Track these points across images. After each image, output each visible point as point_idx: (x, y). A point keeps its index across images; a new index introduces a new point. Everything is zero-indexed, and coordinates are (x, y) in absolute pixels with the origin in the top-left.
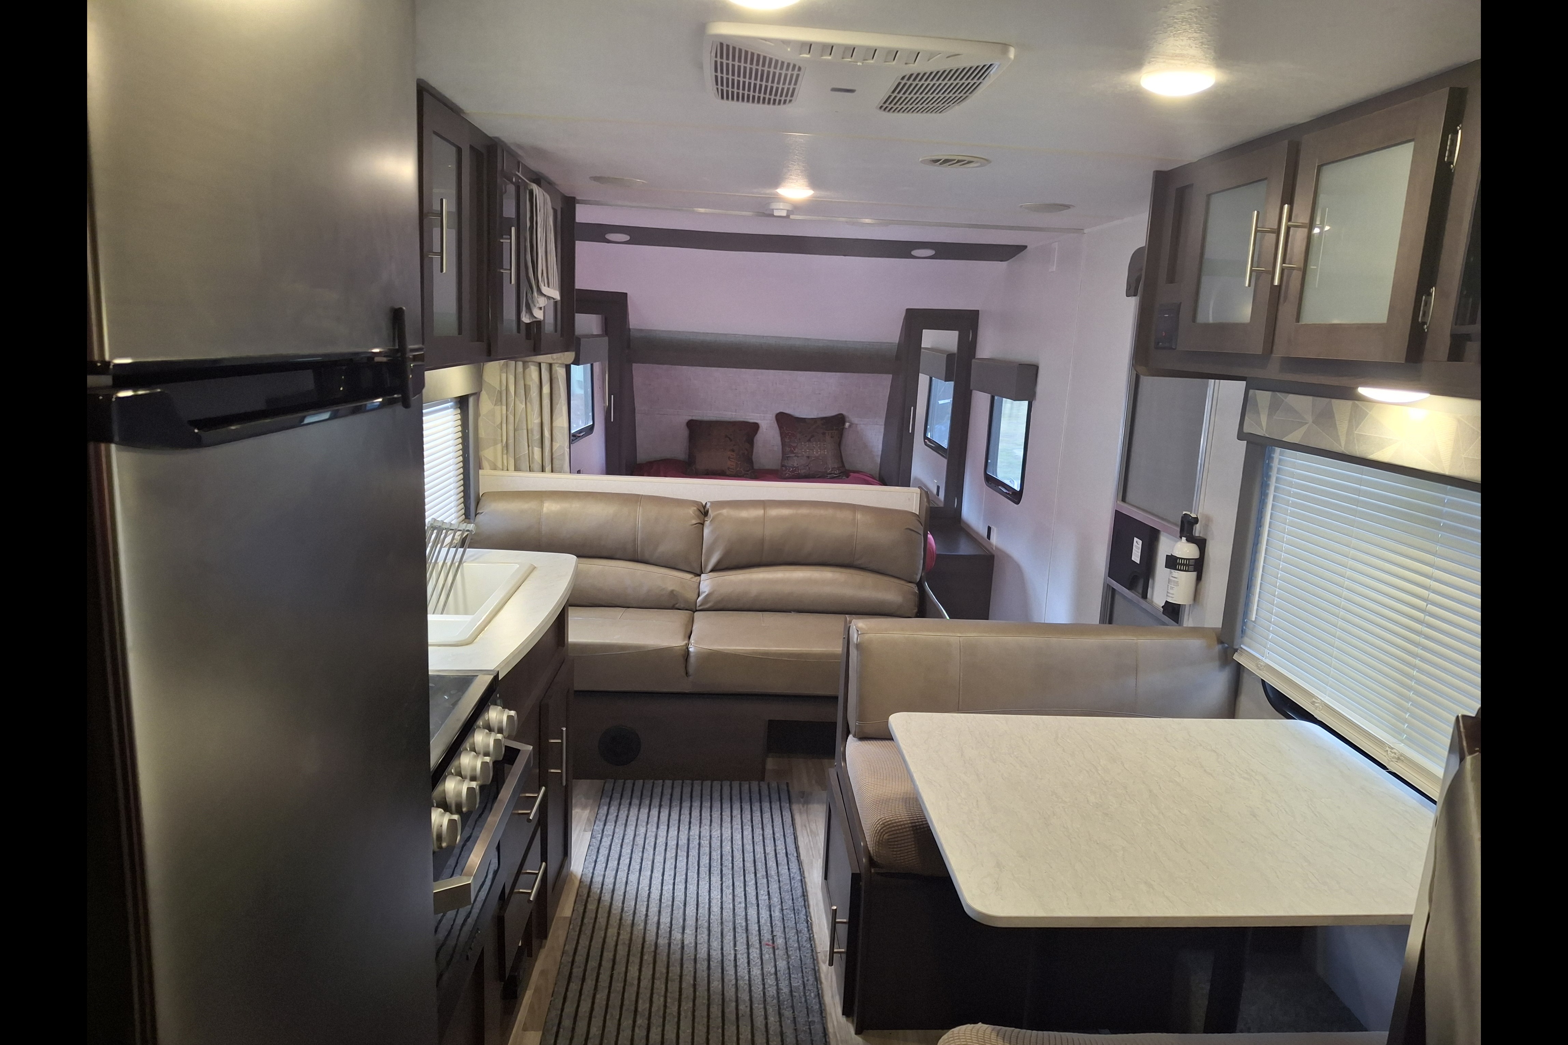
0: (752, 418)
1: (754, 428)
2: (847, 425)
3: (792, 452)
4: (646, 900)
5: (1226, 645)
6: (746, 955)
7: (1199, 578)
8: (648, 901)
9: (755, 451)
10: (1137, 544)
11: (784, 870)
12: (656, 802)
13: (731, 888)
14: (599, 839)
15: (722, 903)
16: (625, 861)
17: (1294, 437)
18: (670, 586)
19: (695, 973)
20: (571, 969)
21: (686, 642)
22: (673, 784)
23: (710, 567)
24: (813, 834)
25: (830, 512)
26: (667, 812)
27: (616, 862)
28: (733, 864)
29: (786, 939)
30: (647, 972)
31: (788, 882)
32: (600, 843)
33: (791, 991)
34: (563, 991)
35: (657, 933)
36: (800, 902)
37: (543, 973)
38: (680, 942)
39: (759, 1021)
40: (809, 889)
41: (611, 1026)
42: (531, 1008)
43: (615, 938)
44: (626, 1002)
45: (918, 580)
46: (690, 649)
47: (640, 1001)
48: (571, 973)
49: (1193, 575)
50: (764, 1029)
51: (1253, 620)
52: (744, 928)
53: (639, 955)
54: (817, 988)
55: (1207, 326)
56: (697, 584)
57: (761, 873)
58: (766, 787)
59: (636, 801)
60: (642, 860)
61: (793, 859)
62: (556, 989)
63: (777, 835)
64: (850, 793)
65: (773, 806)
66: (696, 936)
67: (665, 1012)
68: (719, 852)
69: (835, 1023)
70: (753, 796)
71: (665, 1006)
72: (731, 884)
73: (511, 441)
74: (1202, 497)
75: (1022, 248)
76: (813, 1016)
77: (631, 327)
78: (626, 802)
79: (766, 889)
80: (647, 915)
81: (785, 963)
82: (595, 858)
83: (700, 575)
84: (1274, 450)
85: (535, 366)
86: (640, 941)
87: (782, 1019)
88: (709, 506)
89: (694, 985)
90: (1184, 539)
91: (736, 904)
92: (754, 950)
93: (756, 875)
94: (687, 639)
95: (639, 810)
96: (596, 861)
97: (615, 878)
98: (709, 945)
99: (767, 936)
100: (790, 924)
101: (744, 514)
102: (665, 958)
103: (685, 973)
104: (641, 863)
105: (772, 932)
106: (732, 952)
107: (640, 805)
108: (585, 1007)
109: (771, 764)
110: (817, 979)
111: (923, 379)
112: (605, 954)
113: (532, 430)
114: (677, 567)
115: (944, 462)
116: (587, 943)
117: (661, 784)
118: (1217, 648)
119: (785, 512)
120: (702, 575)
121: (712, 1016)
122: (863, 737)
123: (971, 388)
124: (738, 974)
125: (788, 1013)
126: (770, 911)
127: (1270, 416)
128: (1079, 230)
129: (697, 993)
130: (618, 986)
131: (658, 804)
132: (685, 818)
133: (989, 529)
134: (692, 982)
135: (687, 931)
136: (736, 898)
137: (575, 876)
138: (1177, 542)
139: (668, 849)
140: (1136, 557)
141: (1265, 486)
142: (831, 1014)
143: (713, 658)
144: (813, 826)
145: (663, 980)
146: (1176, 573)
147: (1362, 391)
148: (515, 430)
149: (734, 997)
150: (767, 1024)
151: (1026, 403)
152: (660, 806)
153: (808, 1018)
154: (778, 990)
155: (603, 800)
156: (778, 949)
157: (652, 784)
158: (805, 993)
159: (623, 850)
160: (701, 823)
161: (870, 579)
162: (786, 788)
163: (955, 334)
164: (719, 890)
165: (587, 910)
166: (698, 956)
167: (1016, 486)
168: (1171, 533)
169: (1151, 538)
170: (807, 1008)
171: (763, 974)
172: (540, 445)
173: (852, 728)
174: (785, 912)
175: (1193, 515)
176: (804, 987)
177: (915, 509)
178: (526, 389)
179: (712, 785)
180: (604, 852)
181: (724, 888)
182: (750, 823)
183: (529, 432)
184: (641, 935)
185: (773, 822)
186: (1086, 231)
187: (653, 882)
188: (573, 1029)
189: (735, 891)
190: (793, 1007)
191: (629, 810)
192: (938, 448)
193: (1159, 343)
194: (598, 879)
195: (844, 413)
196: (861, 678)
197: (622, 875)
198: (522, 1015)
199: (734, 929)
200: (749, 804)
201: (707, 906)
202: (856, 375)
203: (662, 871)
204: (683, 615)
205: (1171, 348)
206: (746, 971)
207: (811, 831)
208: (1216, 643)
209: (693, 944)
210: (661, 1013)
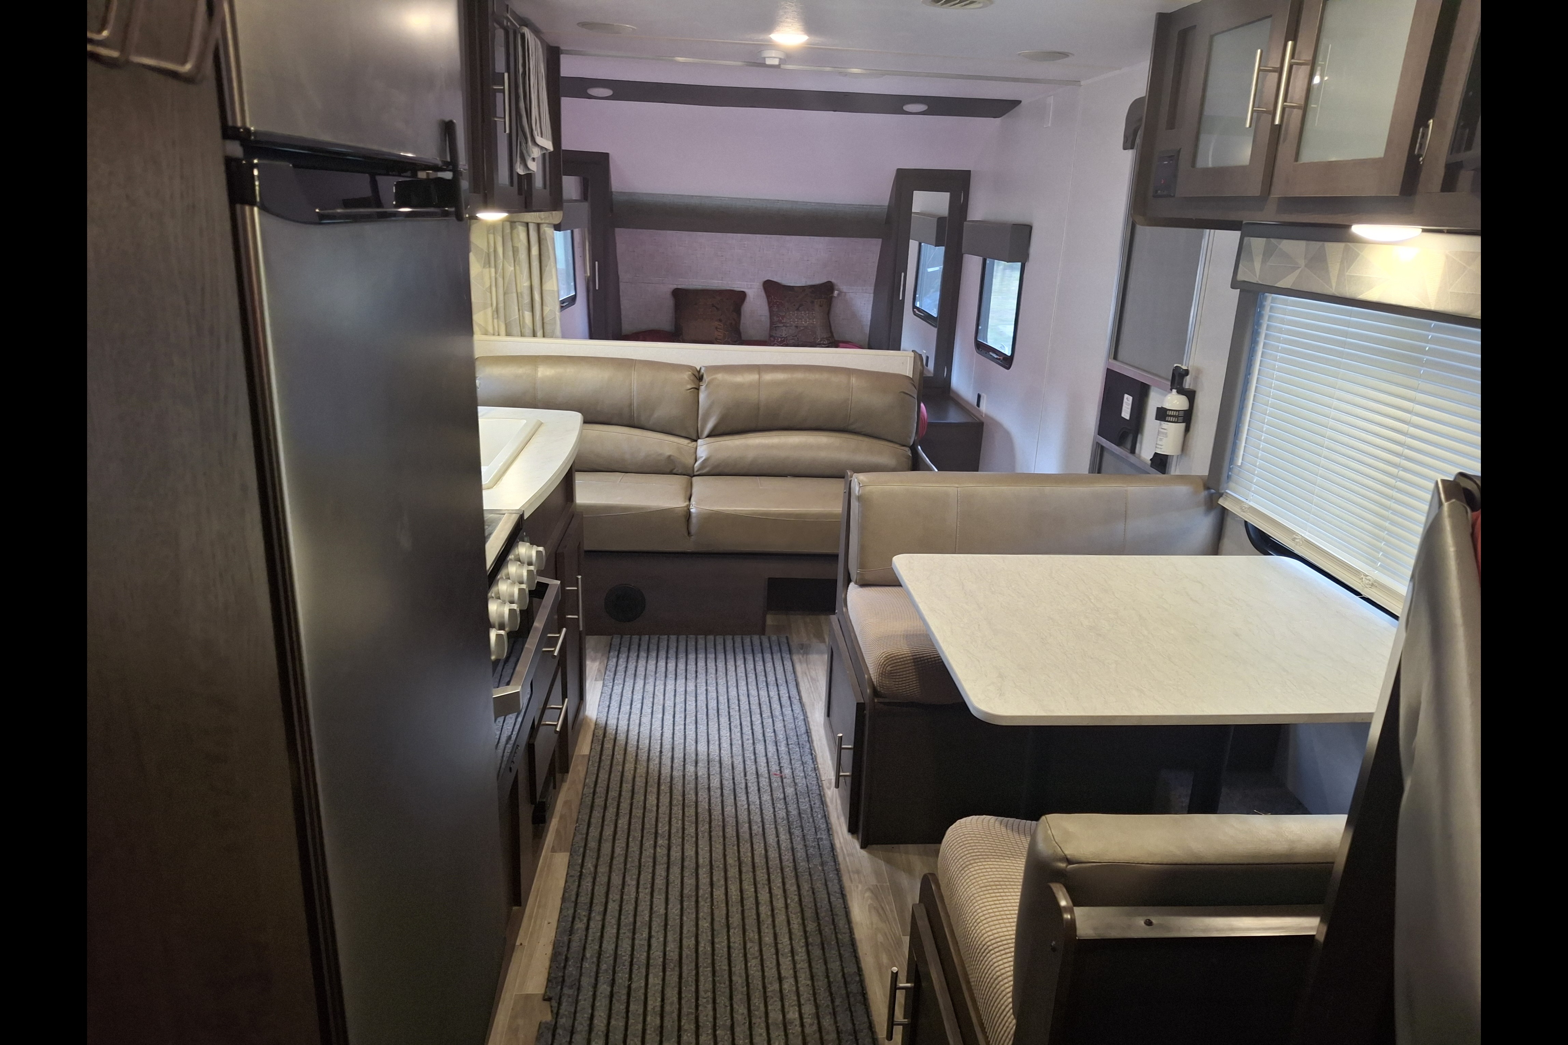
0: (738, 286)
1: (741, 296)
2: (836, 292)
3: (780, 322)
4: (659, 738)
5: (1213, 491)
6: (756, 784)
7: (1187, 430)
8: (661, 740)
9: (742, 321)
10: (1128, 400)
11: (787, 711)
12: (663, 654)
13: (739, 727)
14: (611, 687)
15: (731, 740)
16: (637, 705)
17: (1286, 282)
18: (668, 451)
19: (710, 800)
20: (593, 799)
21: (687, 503)
22: (678, 638)
23: (706, 433)
24: (814, 680)
25: (825, 376)
26: (674, 664)
27: (629, 707)
28: (739, 706)
29: (792, 769)
30: (665, 800)
31: (792, 721)
32: (612, 691)
33: (800, 814)
34: (586, 818)
35: (672, 767)
36: (805, 737)
37: (566, 803)
38: (693, 774)
39: (771, 839)
40: (812, 727)
41: (634, 847)
42: (558, 832)
43: (632, 772)
44: (647, 826)
45: (911, 444)
46: (692, 510)
47: (660, 825)
48: (593, 802)
49: (1182, 426)
50: (776, 846)
51: (1239, 464)
52: (753, 761)
53: (656, 785)
54: (824, 810)
55: (1206, 171)
56: (693, 450)
57: (766, 713)
58: (767, 640)
59: (643, 654)
60: (653, 704)
61: (796, 701)
62: (580, 817)
63: (780, 681)
64: (852, 634)
65: (775, 657)
66: (709, 769)
67: (683, 833)
68: (726, 697)
69: (842, 840)
70: (755, 648)
71: (683, 829)
72: (739, 723)
73: (501, 305)
74: (1193, 349)
75: (1015, 104)
76: (821, 834)
77: (613, 190)
78: (633, 655)
79: (772, 728)
80: (661, 752)
81: (793, 789)
82: (608, 703)
83: (696, 441)
84: (1266, 297)
85: (522, 226)
86: (656, 774)
87: (793, 837)
88: (705, 371)
89: (710, 810)
90: (1174, 391)
91: (744, 740)
92: (764, 779)
93: (761, 716)
94: (688, 501)
95: (647, 662)
96: (609, 706)
97: (629, 720)
98: (721, 776)
99: (774, 768)
100: (796, 756)
101: (739, 379)
102: (680, 788)
103: (700, 799)
104: (653, 707)
105: (780, 763)
106: (743, 781)
107: (647, 657)
108: (608, 832)
109: (770, 620)
110: (823, 803)
111: (913, 245)
112: (624, 785)
113: (521, 293)
114: (674, 432)
115: (933, 332)
116: (607, 776)
117: (666, 639)
118: (1204, 494)
119: (780, 376)
120: (699, 441)
121: (727, 835)
122: (864, 584)
123: (963, 251)
124: (750, 800)
125: (797, 832)
126: (777, 746)
127: (1264, 261)
128: (1076, 82)
129: (713, 817)
130: (638, 812)
131: (664, 656)
132: (691, 667)
133: (979, 396)
134: (707, 807)
135: (700, 764)
136: (744, 736)
137: (591, 720)
138: (1166, 395)
139: (677, 695)
140: (1126, 413)
141: (1255, 334)
142: (837, 833)
143: (714, 519)
144: (813, 673)
145: (680, 807)
146: (1165, 425)
147: (1358, 229)
148: (505, 294)
149: (747, 819)
150: (778, 841)
151: (1019, 264)
152: (667, 658)
153: (817, 835)
154: (788, 813)
155: (611, 654)
156: (785, 778)
157: (657, 639)
158: (812, 815)
159: (634, 696)
160: (706, 672)
161: (865, 443)
162: (786, 641)
163: (947, 195)
164: (728, 730)
165: (604, 748)
166: (711, 785)
167: (1008, 352)
168: (1160, 386)
169: (1141, 392)
170: (815, 827)
171: (772, 799)
172: (531, 309)
173: (854, 576)
174: (790, 746)
175: (1184, 367)
176: (812, 810)
177: (908, 371)
178: (515, 251)
179: (715, 639)
180: (616, 698)
181: (732, 728)
182: (753, 671)
183: (519, 295)
184: (657, 769)
185: (775, 670)
186: (1082, 83)
187: (665, 723)
188: (599, 850)
189: (743, 729)
190: (802, 827)
191: (637, 662)
192: (927, 317)
193: (1156, 191)
194: (612, 722)
195: (833, 280)
196: (862, 528)
197: (635, 717)
198: (550, 838)
199: (744, 761)
200: (751, 655)
201: (717, 743)
202: (845, 240)
203: (672, 713)
204: (682, 480)
205: (1171, 196)
206: (757, 797)
207: (811, 677)
208: (1202, 488)
209: (706, 776)
210: (680, 835)
